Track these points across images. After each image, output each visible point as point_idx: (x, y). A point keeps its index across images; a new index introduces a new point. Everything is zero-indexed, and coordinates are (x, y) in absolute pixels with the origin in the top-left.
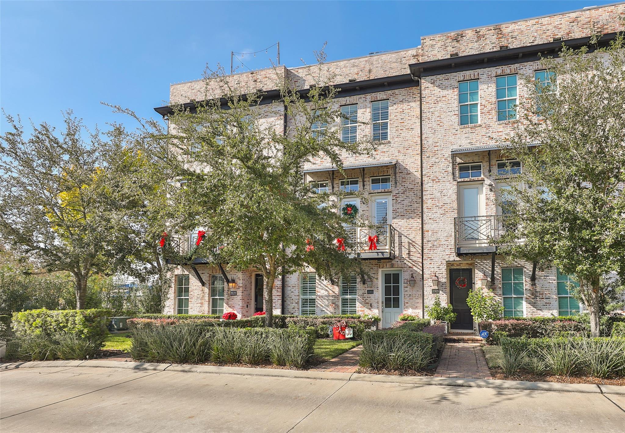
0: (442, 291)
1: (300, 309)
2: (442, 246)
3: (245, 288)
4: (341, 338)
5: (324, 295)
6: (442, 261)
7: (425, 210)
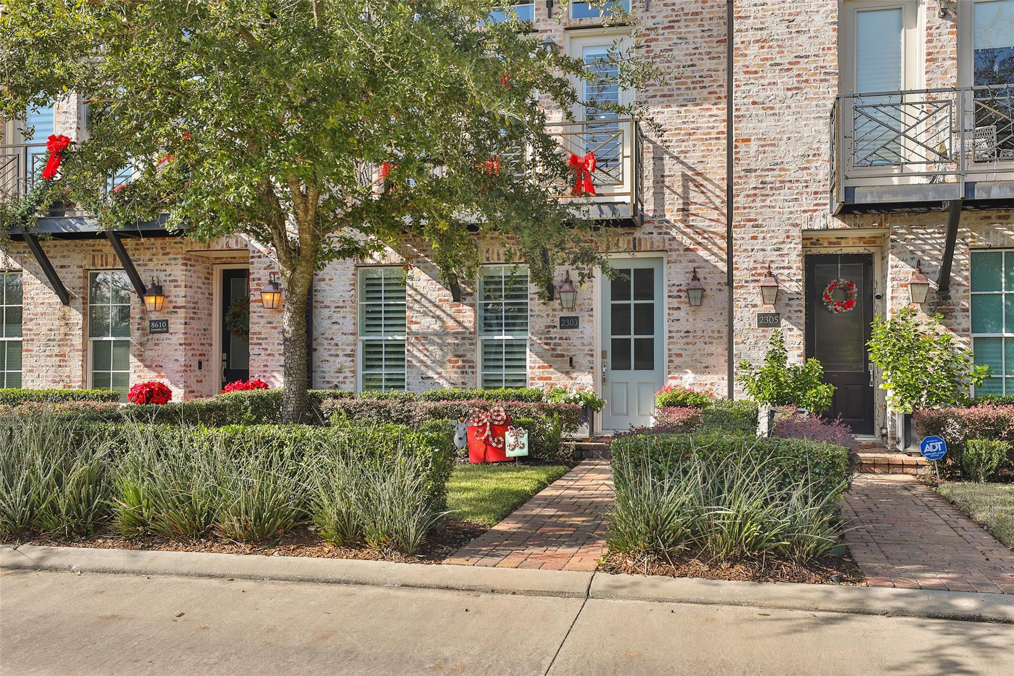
0: (789, 318)
1: (360, 372)
2: (788, 185)
3: (194, 310)
4: (491, 457)
5: (430, 330)
6: (788, 231)
7: (739, 76)
